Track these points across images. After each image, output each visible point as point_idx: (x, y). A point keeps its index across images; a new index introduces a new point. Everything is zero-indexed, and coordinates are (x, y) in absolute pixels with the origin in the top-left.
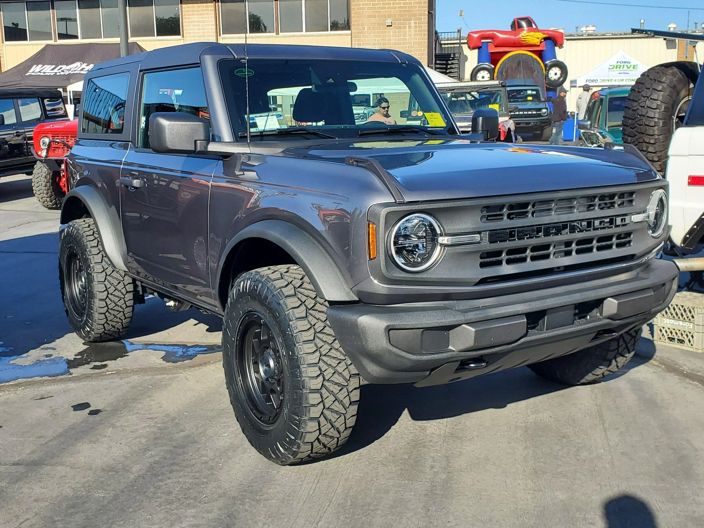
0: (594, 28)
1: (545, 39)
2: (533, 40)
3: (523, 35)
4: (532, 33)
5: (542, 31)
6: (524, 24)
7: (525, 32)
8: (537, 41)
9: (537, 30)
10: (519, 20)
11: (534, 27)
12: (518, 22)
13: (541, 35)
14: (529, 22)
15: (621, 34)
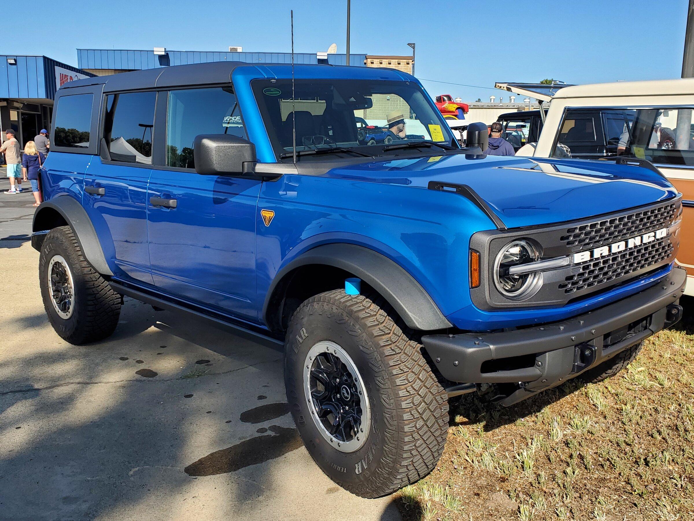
0: (461, 100)
1: (457, 108)
2: (452, 108)
3: (446, 105)
4: (451, 105)
5: (457, 104)
6: (446, 98)
7: (447, 104)
8: (454, 109)
9: (454, 103)
10: (444, 97)
11: (452, 101)
12: (443, 98)
13: (456, 106)
14: (449, 98)
15: (492, 106)
